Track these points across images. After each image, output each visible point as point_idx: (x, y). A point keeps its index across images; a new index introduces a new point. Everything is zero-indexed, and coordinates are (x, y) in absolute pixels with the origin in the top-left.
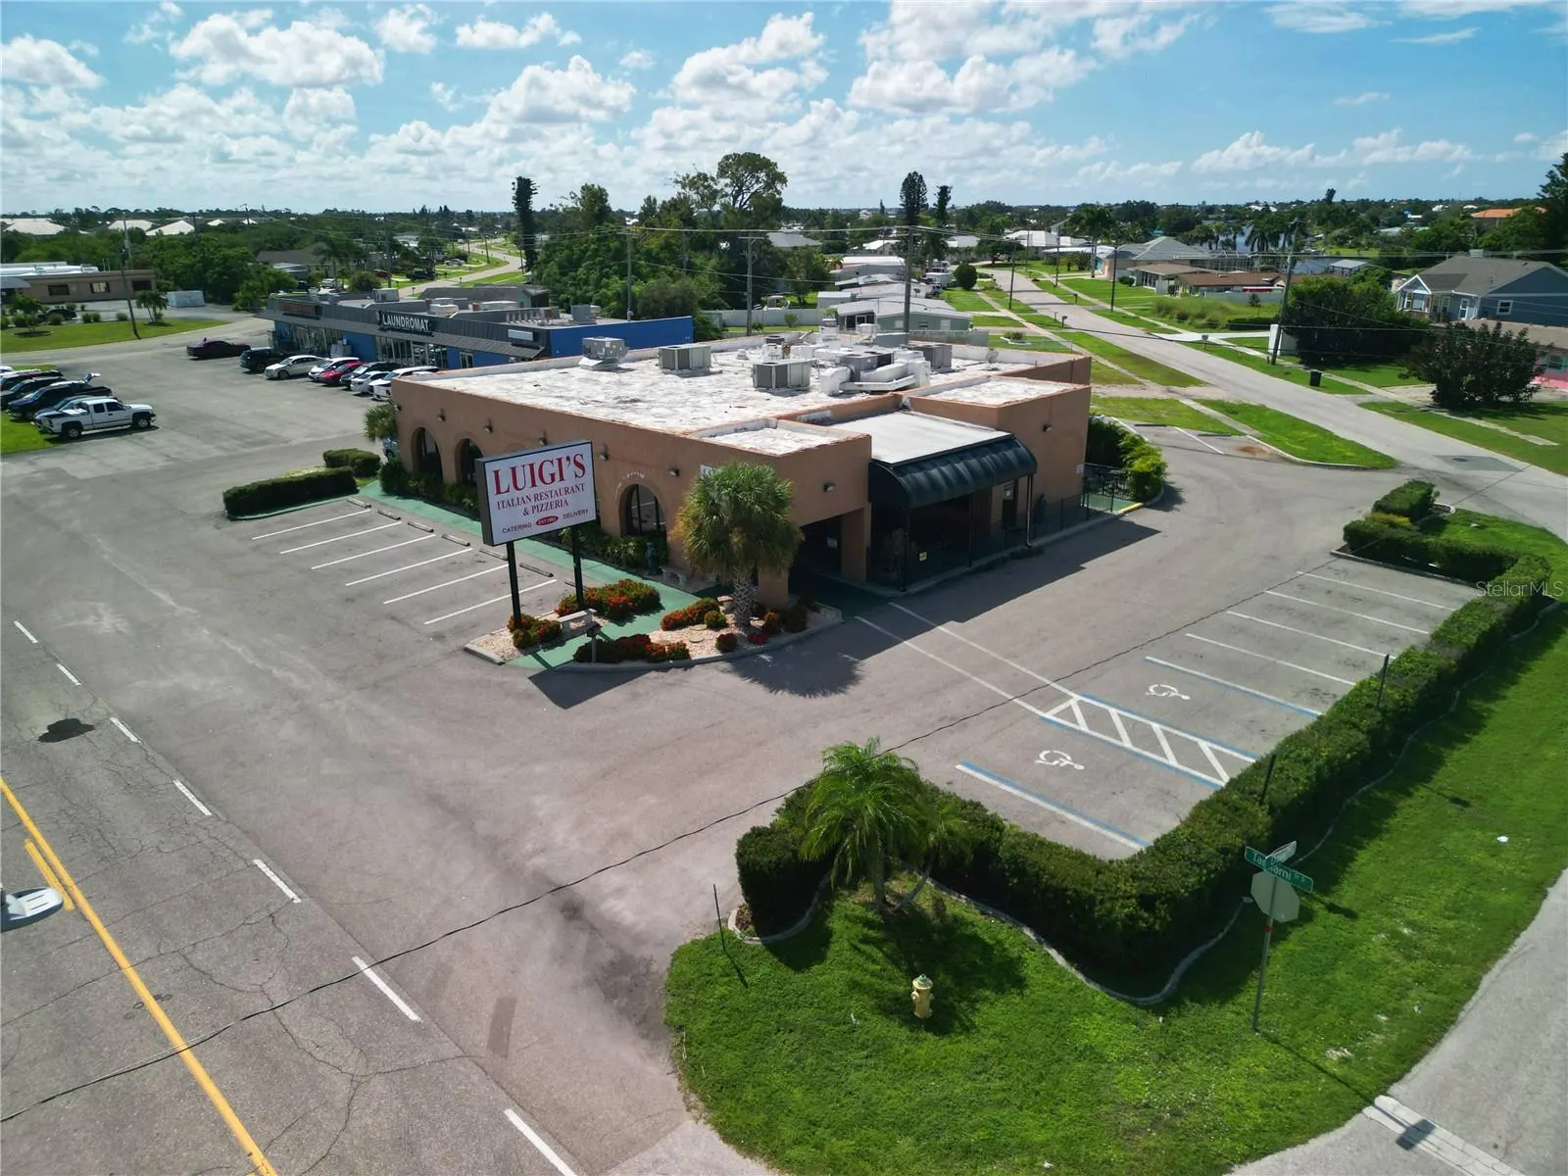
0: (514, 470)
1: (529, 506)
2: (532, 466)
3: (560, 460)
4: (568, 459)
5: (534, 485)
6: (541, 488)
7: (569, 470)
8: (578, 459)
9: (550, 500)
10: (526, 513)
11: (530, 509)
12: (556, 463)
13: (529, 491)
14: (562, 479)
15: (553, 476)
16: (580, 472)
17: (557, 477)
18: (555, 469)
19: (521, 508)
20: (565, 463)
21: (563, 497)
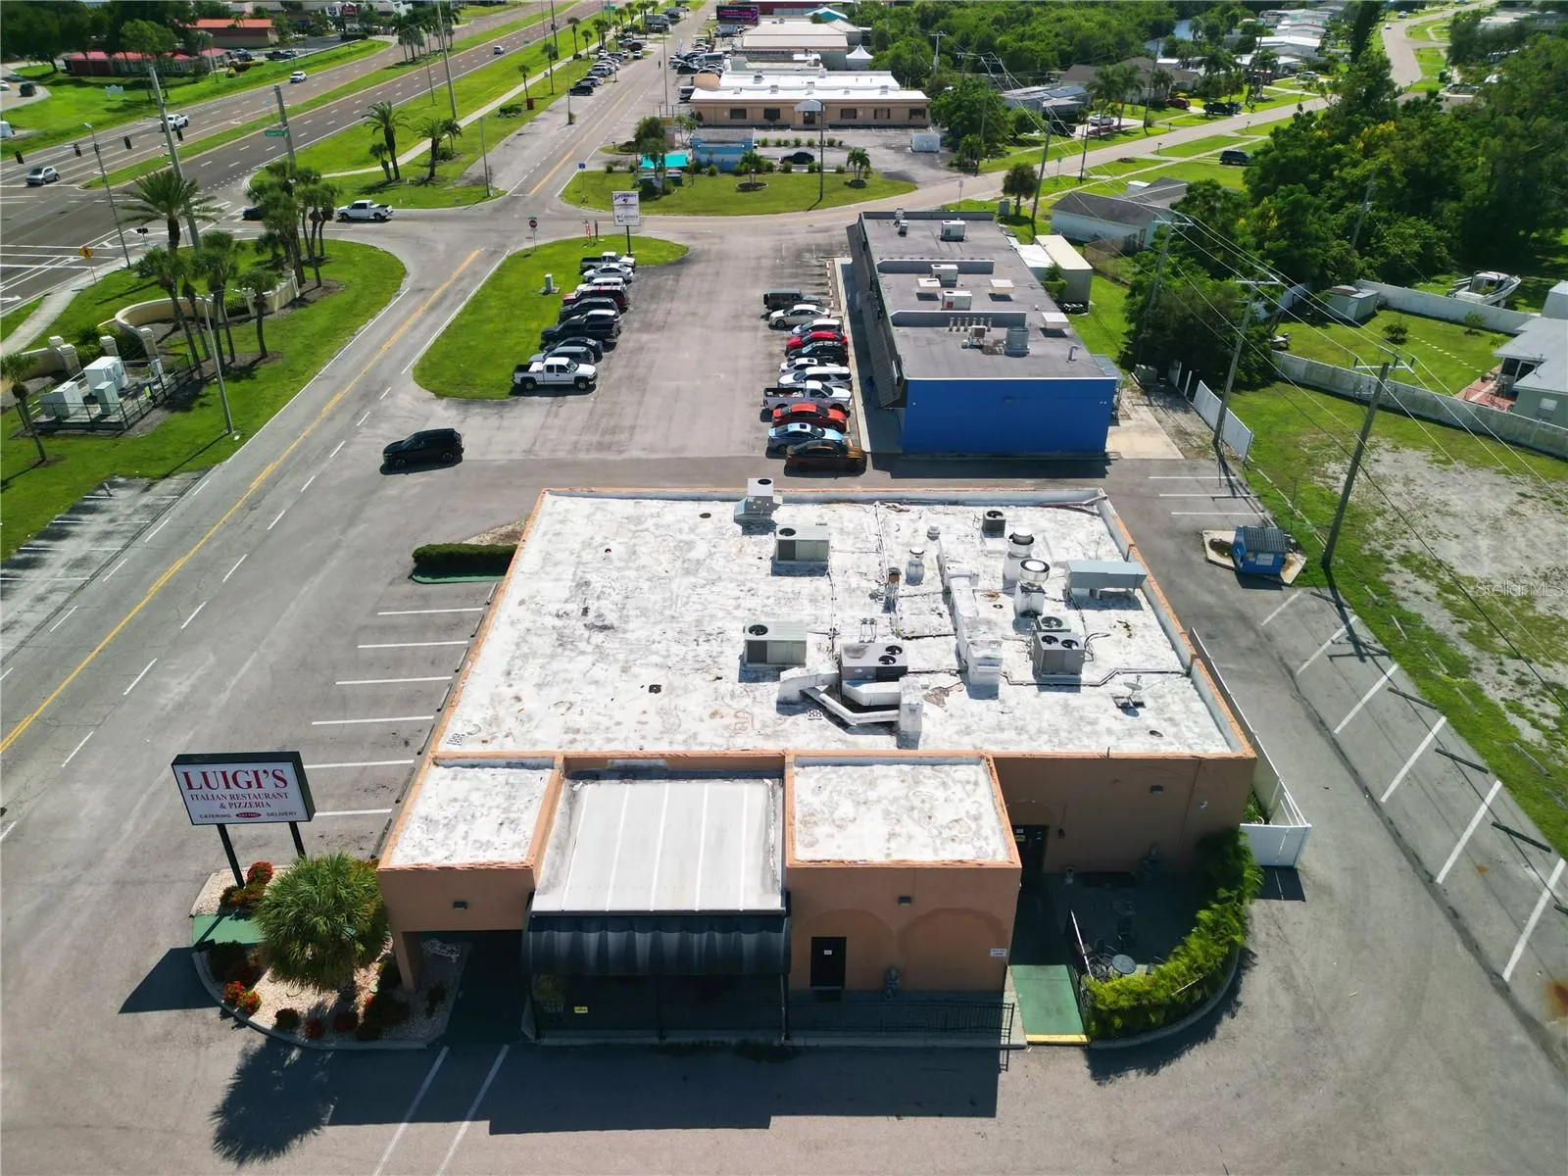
0: (204, 774)
1: (226, 803)
2: (224, 774)
3: (256, 773)
4: (265, 772)
5: (228, 787)
6: (235, 790)
7: (268, 783)
8: (277, 773)
9: (248, 800)
10: (222, 806)
11: (227, 806)
12: (251, 773)
13: (222, 790)
14: (259, 786)
15: (249, 784)
16: (281, 784)
17: (254, 784)
18: (252, 778)
19: (218, 802)
20: (262, 776)
21: (265, 801)
